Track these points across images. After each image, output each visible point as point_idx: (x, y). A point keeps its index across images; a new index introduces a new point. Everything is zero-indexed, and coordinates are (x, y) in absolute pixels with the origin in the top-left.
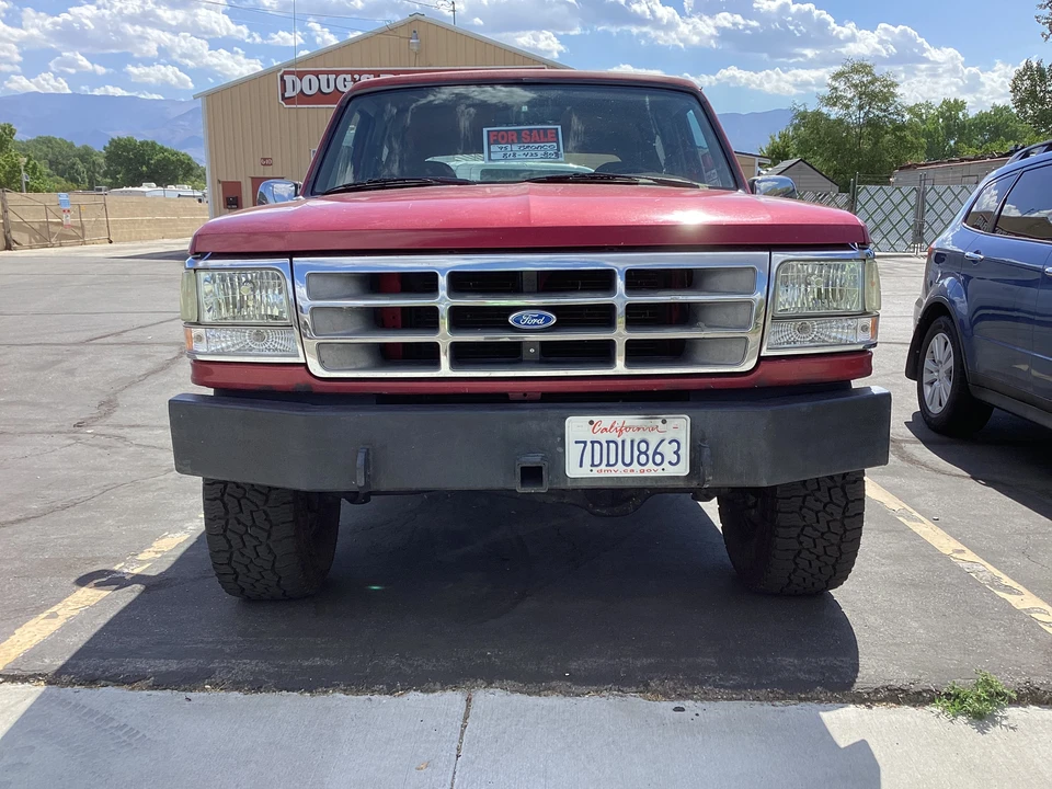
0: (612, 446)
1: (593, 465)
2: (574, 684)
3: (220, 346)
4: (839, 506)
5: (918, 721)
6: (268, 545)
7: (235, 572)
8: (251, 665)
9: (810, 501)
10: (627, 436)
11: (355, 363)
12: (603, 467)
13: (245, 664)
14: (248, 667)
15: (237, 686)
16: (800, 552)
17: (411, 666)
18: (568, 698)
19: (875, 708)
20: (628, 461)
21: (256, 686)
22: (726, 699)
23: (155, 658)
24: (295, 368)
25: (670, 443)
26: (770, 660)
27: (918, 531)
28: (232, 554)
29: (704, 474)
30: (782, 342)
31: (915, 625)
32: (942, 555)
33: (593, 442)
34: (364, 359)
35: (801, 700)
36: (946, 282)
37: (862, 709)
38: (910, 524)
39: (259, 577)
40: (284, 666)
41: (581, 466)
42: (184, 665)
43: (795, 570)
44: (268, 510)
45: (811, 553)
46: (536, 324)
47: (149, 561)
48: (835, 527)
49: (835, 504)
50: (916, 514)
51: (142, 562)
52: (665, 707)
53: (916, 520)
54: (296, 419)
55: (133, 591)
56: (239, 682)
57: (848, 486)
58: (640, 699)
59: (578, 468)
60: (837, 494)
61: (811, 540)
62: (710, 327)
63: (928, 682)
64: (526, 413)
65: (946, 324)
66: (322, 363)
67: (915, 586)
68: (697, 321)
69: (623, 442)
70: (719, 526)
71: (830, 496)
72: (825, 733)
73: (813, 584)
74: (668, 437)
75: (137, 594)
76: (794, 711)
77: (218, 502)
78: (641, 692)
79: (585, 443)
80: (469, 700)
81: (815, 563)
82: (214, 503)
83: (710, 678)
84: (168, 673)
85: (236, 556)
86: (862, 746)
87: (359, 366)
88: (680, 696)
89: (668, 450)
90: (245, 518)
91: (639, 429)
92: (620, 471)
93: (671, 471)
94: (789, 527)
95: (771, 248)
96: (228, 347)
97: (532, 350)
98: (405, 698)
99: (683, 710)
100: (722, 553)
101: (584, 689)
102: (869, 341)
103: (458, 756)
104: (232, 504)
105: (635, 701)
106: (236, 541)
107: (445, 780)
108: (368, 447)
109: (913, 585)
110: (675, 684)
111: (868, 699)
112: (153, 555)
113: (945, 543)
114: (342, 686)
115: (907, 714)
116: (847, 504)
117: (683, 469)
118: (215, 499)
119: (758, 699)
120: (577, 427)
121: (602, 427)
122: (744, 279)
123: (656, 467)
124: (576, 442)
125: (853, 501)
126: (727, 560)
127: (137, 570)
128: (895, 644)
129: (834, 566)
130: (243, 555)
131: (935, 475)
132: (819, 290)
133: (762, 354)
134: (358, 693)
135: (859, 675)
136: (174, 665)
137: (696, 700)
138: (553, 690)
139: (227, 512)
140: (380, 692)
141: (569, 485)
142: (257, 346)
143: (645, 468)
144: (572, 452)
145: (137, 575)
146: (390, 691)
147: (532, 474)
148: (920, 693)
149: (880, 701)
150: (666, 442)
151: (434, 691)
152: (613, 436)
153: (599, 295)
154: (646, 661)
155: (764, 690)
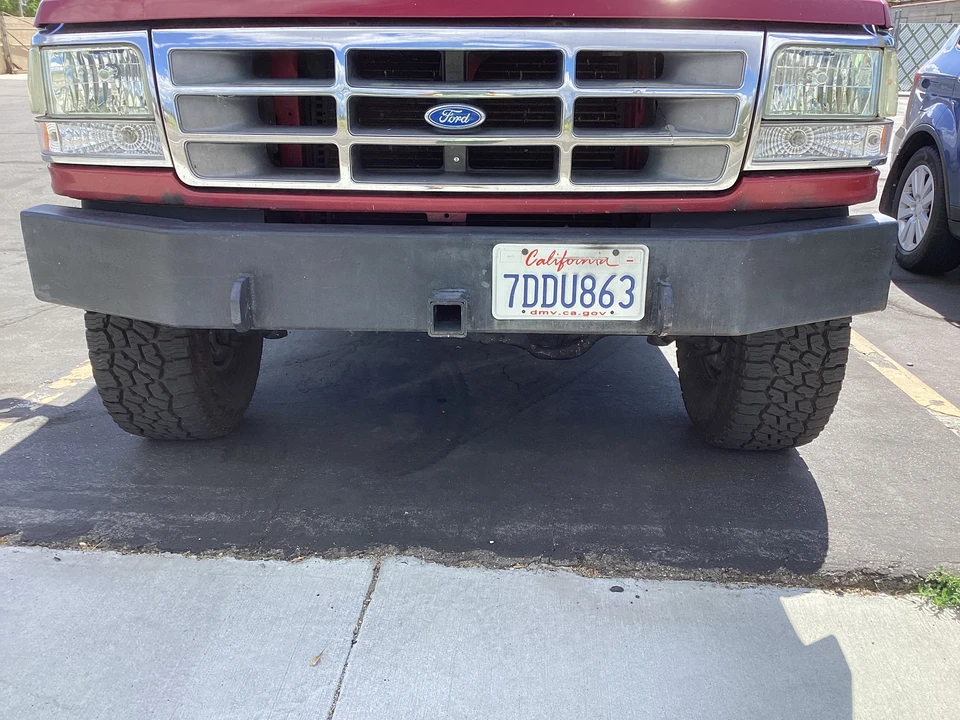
0: (550, 282)
1: (525, 305)
2: (499, 554)
3: (81, 144)
4: (818, 356)
5: (898, 614)
6: (161, 384)
7: (129, 412)
8: (136, 519)
9: (785, 351)
10: (569, 270)
11: (234, 169)
12: (538, 307)
13: (129, 517)
14: (133, 521)
15: (115, 544)
16: (768, 407)
17: (316, 525)
18: (490, 571)
19: (846, 594)
20: (568, 300)
21: (137, 544)
22: (671, 578)
23: (33, 506)
24: (161, 174)
25: (622, 280)
26: (726, 531)
27: (890, 378)
28: (121, 393)
29: (662, 320)
30: (772, 152)
31: (892, 490)
32: (918, 407)
33: (526, 277)
34: (247, 164)
35: (760, 582)
36: (930, 111)
37: (831, 596)
38: (883, 371)
39: (156, 418)
40: (173, 522)
41: (511, 305)
42: (62, 517)
43: (760, 426)
44: (159, 345)
45: (781, 408)
46: (459, 123)
47: (62, 389)
48: (812, 380)
49: (814, 354)
50: (888, 358)
51: (55, 391)
52: (601, 585)
53: (888, 365)
54: (159, 238)
55: (33, 425)
56: (118, 541)
57: (830, 333)
58: (572, 574)
59: (508, 308)
60: (817, 344)
61: (782, 394)
62: (682, 131)
63: (910, 566)
64: (444, 237)
65: (929, 154)
66: (193, 168)
67: (890, 442)
68: (666, 124)
69: (564, 277)
70: (677, 370)
71: (809, 344)
72: (787, 626)
73: (779, 441)
74: (621, 271)
75: (37, 428)
76: (750, 596)
77: (102, 333)
78: (574, 566)
79: (516, 277)
80: (376, 570)
81: (784, 420)
82: (96, 334)
83: (655, 552)
84: (42, 527)
85: (127, 395)
86: (830, 644)
87: (240, 173)
88: (620, 573)
89: (619, 288)
90: (132, 352)
91: (584, 261)
92: (559, 313)
93: (621, 314)
94: (759, 378)
95: (765, 26)
96: (92, 147)
97: (456, 159)
98: (305, 565)
99: (620, 590)
100: (676, 400)
101: (509, 561)
102: (877, 156)
103: (353, 642)
104: (117, 336)
105: (567, 577)
106: (124, 378)
107: (333, 676)
108: (247, 275)
109: (888, 442)
110: (615, 558)
111: (838, 584)
112: (68, 383)
113: (921, 393)
114: (234, 549)
115: (885, 605)
116: (828, 354)
117: (636, 313)
118: (97, 330)
119: (709, 579)
120: (508, 256)
121: (538, 257)
122: (728, 68)
123: (603, 310)
124: (506, 276)
125: (835, 351)
126: (682, 407)
127: (46, 400)
128: (870, 515)
129: (805, 424)
130: (134, 393)
131: (907, 316)
132: (821, 89)
133: (745, 169)
134: (251, 556)
135: (829, 553)
136: (50, 517)
137: (637, 579)
138: (475, 559)
139: (112, 345)
140: (277, 557)
141: (496, 328)
142: (127, 148)
143: (590, 310)
144: (501, 288)
145: (45, 406)
146: (288, 556)
147: (447, 315)
148: (900, 579)
149: (853, 586)
150: (617, 279)
151: (338, 558)
152: (551, 269)
153: (541, 85)
154: (583, 528)
155: (717, 570)
